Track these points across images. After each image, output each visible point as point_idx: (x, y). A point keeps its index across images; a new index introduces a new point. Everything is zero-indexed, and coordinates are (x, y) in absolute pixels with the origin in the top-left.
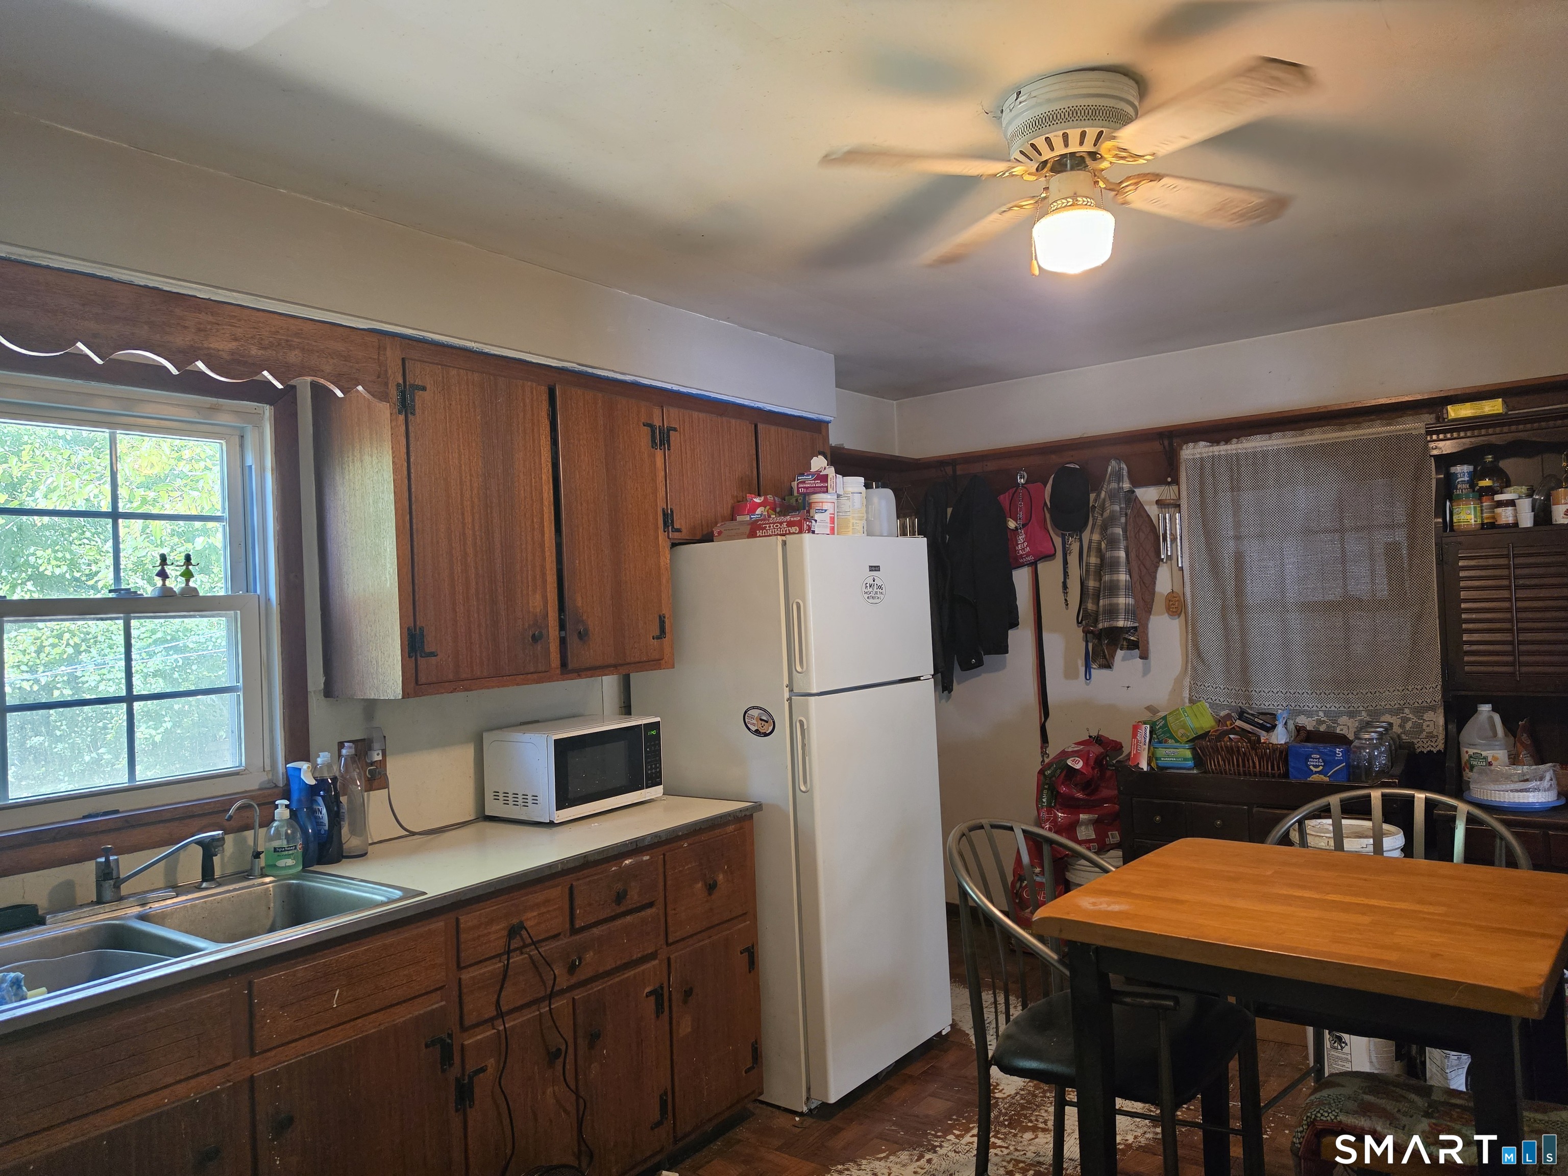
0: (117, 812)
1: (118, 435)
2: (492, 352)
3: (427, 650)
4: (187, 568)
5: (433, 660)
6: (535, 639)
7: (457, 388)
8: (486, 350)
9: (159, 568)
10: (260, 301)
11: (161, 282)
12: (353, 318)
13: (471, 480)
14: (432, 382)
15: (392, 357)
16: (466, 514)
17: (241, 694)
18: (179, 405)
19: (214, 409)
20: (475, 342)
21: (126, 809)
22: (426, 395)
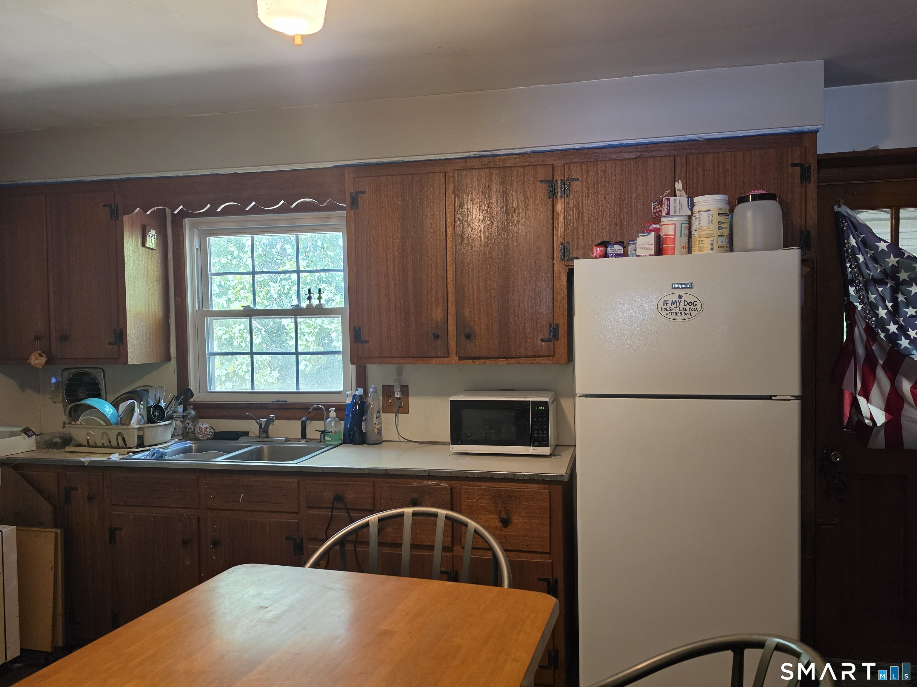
0: (286, 401)
1: (299, 235)
2: (411, 160)
3: (362, 339)
4: (320, 295)
5: (366, 345)
6: (437, 337)
7: (386, 189)
8: (406, 160)
9: (308, 295)
10: (278, 167)
11: (237, 170)
12: (319, 163)
13: (393, 242)
14: (369, 188)
15: (348, 178)
16: (389, 261)
18: (313, 218)
19: (328, 217)
20: (397, 157)
21: (289, 401)
22: (366, 196)
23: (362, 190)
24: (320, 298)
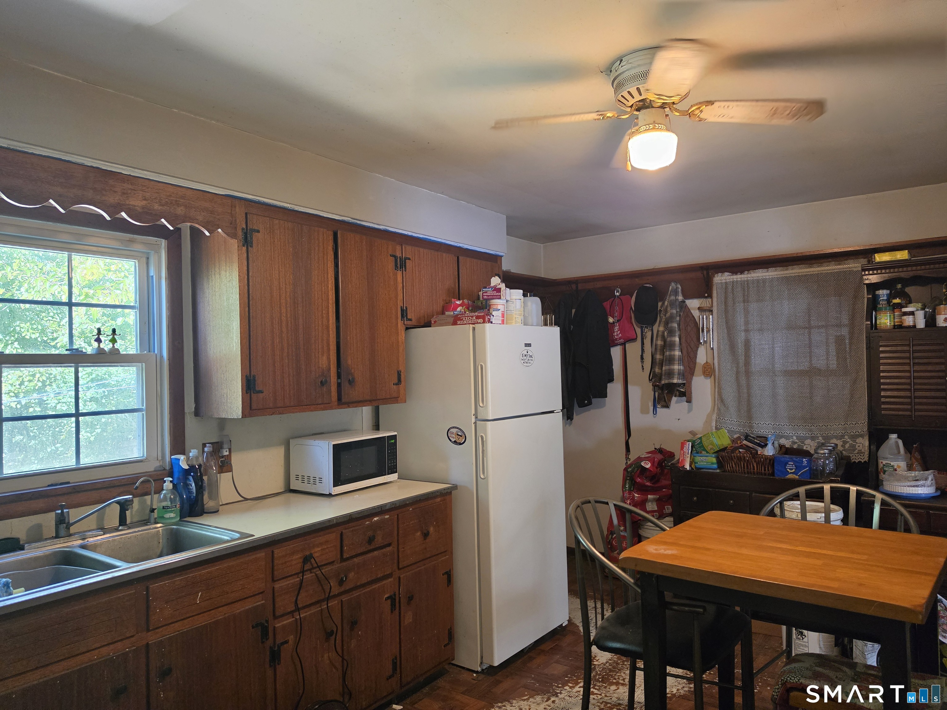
0: (68, 483)
1: (73, 256)
2: (300, 210)
3: (257, 389)
4: (113, 337)
5: (261, 395)
6: (323, 384)
7: (278, 231)
8: (296, 209)
9: (97, 336)
10: (160, 177)
11: (102, 164)
12: (217, 188)
13: (286, 287)
14: (263, 228)
15: (240, 212)
16: (282, 307)
17: (144, 413)
18: (110, 238)
19: (131, 241)
20: (290, 204)
21: (73, 481)
22: (259, 235)
23: (256, 228)
24: (114, 341)
